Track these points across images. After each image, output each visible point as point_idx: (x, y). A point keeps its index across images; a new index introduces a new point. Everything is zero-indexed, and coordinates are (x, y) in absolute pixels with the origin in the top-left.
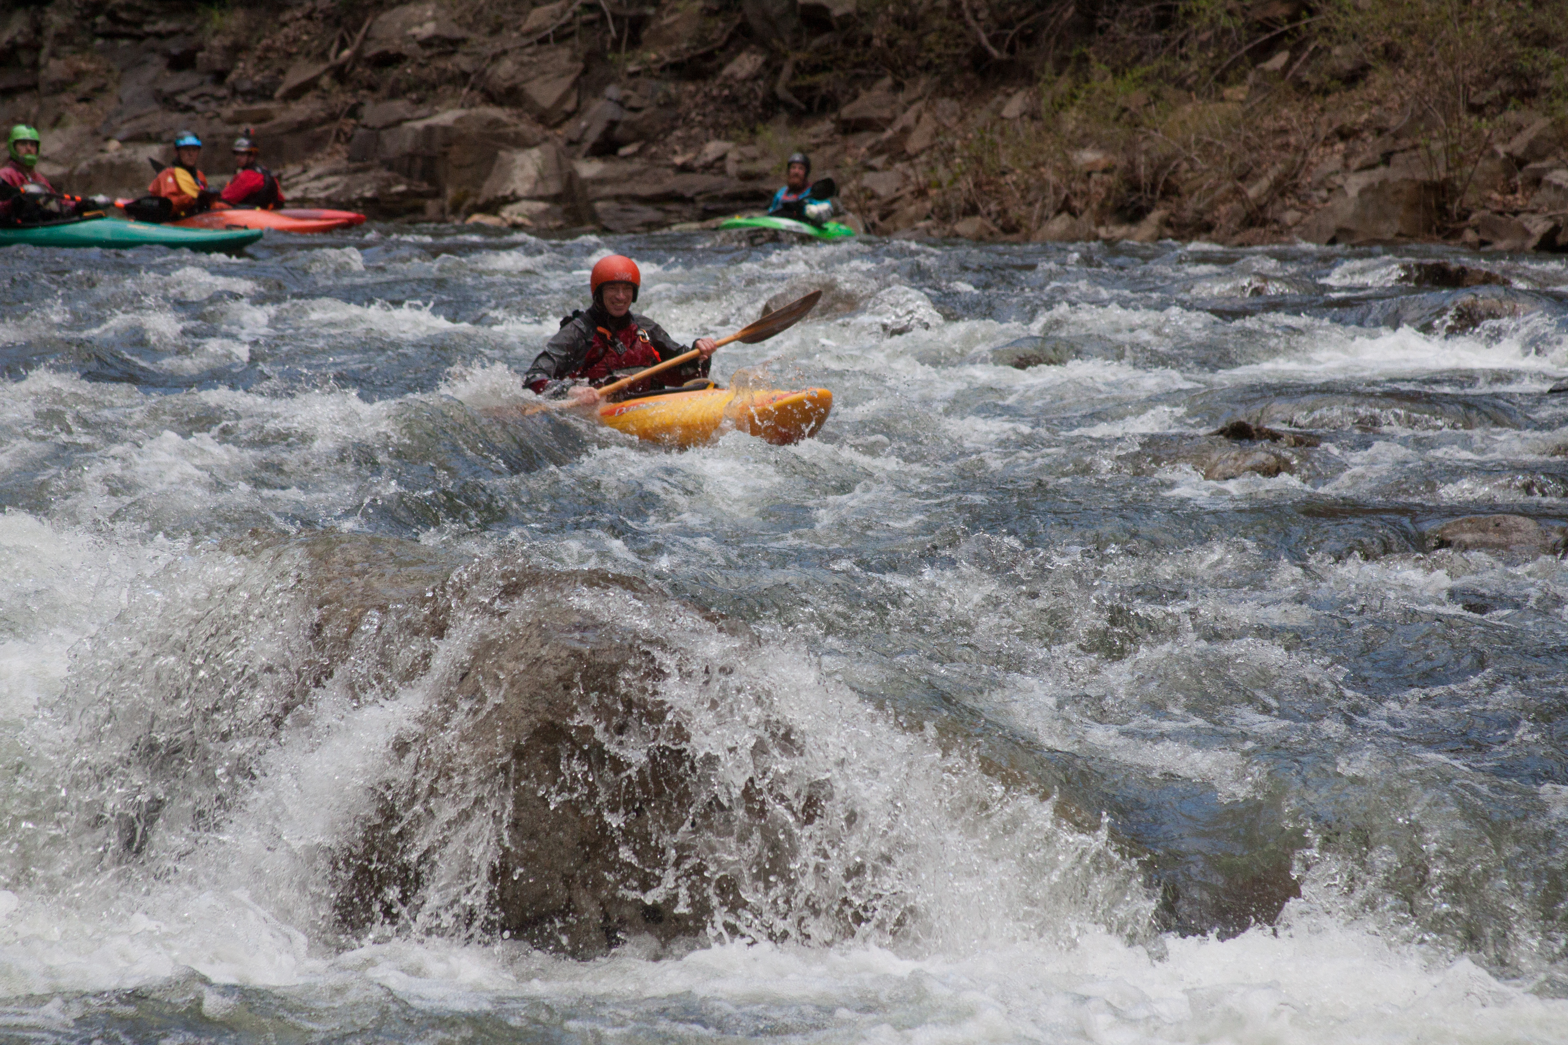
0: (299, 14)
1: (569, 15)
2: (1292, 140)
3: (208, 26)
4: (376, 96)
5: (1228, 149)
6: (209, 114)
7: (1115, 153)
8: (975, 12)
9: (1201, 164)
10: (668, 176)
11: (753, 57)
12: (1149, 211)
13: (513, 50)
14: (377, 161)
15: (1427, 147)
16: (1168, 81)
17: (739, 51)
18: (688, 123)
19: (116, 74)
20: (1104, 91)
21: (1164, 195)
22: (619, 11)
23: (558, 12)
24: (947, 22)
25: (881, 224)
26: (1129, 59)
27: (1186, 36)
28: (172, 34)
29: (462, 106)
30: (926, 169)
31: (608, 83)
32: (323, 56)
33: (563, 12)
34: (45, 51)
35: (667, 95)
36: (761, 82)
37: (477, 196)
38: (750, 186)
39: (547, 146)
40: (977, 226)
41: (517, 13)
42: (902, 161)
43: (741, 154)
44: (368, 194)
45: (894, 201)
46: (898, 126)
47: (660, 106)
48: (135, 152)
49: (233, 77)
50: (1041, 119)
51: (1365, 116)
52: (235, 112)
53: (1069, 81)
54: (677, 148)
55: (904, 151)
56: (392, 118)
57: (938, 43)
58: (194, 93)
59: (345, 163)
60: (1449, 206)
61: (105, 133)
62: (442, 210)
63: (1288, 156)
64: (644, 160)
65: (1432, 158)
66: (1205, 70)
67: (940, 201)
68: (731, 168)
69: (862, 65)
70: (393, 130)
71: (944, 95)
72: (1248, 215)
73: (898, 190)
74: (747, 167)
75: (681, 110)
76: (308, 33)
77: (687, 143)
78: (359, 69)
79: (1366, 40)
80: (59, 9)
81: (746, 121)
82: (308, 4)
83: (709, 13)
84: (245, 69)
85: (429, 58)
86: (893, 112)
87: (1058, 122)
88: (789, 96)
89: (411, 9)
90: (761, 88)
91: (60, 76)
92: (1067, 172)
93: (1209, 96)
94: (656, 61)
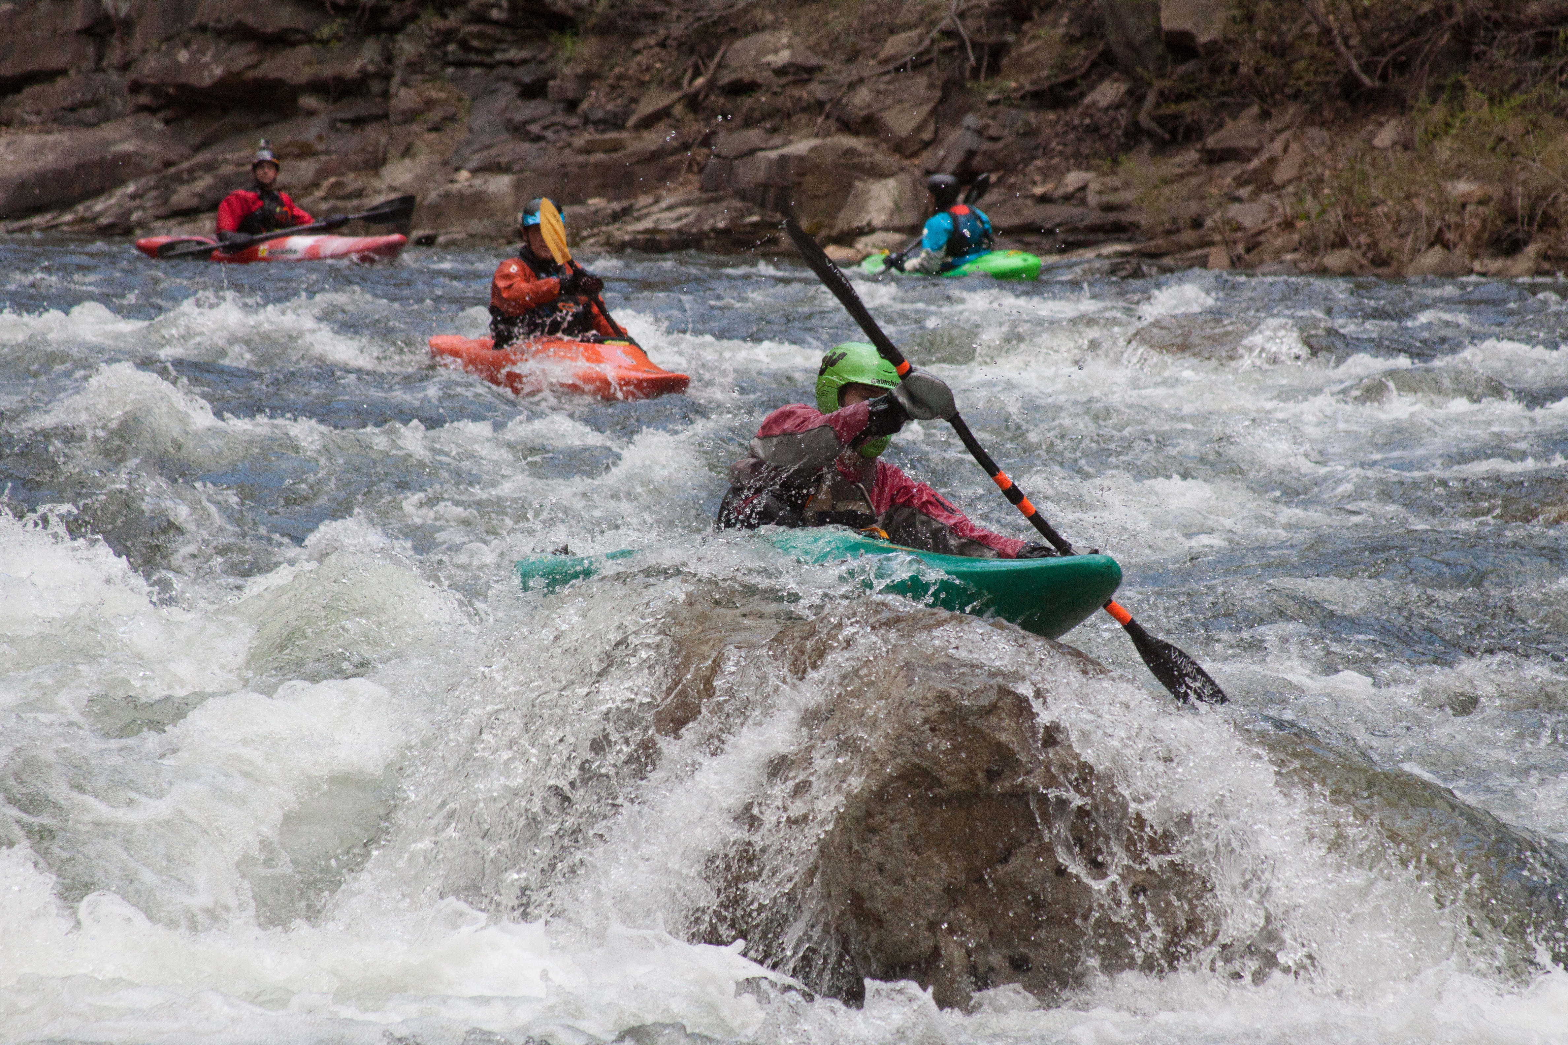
0: (652, 42)
1: (927, 42)
3: (560, 53)
4: (730, 124)
6: (560, 144)
7: (1491, 183)
8: (1346, 39)
10: (1027, 207)
11: (1115, 85)
12: (1526, 243)
13: (869, 77)
14: (729, 192)
16: (1548, 109)
17: (1101, 79)
18: (1048, 152)
19: (467, 103)
20: (1480, 120)
21: (1541, 227)
22: (979, 38)
23: (916, 39)
24: (1316, 49)
25: (1247, 257)
26: (1506, 87)
27: (1566, 63)
28: (524, 62)
29: (817, 136)
30: (1293, 199)
31: (966, 112)
32: (676, 84)
33: (921, 39)
34: (396, 80)
35: (1027, 124)
36: (1124, 111)
37: (831, 226)
38: (1112, 217)
39: (904, 177)
40: (1346, 259)
41: (874, 40)
42: (1268, 191)
43: (1103, 184)
44: (721, 225)
45: (1260, 233)
46: (1264, 156)
47: (1019, 135)
48: (486, 182)
49: (584, 106)
50: (1414, 149)
52: (587, 142)
53: (1444, 109)
54: (1037, 178)
55: (1271, 182)
56: (746, 147)
57: (1307, 70)
58: (545, 122)
59: (697, 194)
61: (455, 163)
64: (1003, 190)
67: (1309, 233)
68: (1092, 199)
69: (1228, 93)
70: (747, 160)
71: (1313, 124)
73: (1264, 222)
74: (1109, 198)
75: (1041, 139)
76: (661, 61)
77: (1047, 173)
78: (712, 98)
80: (411, 37)
81: (1108, 150)
82: (662, 32)
83: (1071, 40)
84: (597, 97)
85: (784, 86)
86: (1260, 141)
87: (1432, 152)
88: (1152, 125)
89: (766, 37)
90: (1123, 117)
91: (411, 105)
92: (1441, 204)
94: (1016, 90)
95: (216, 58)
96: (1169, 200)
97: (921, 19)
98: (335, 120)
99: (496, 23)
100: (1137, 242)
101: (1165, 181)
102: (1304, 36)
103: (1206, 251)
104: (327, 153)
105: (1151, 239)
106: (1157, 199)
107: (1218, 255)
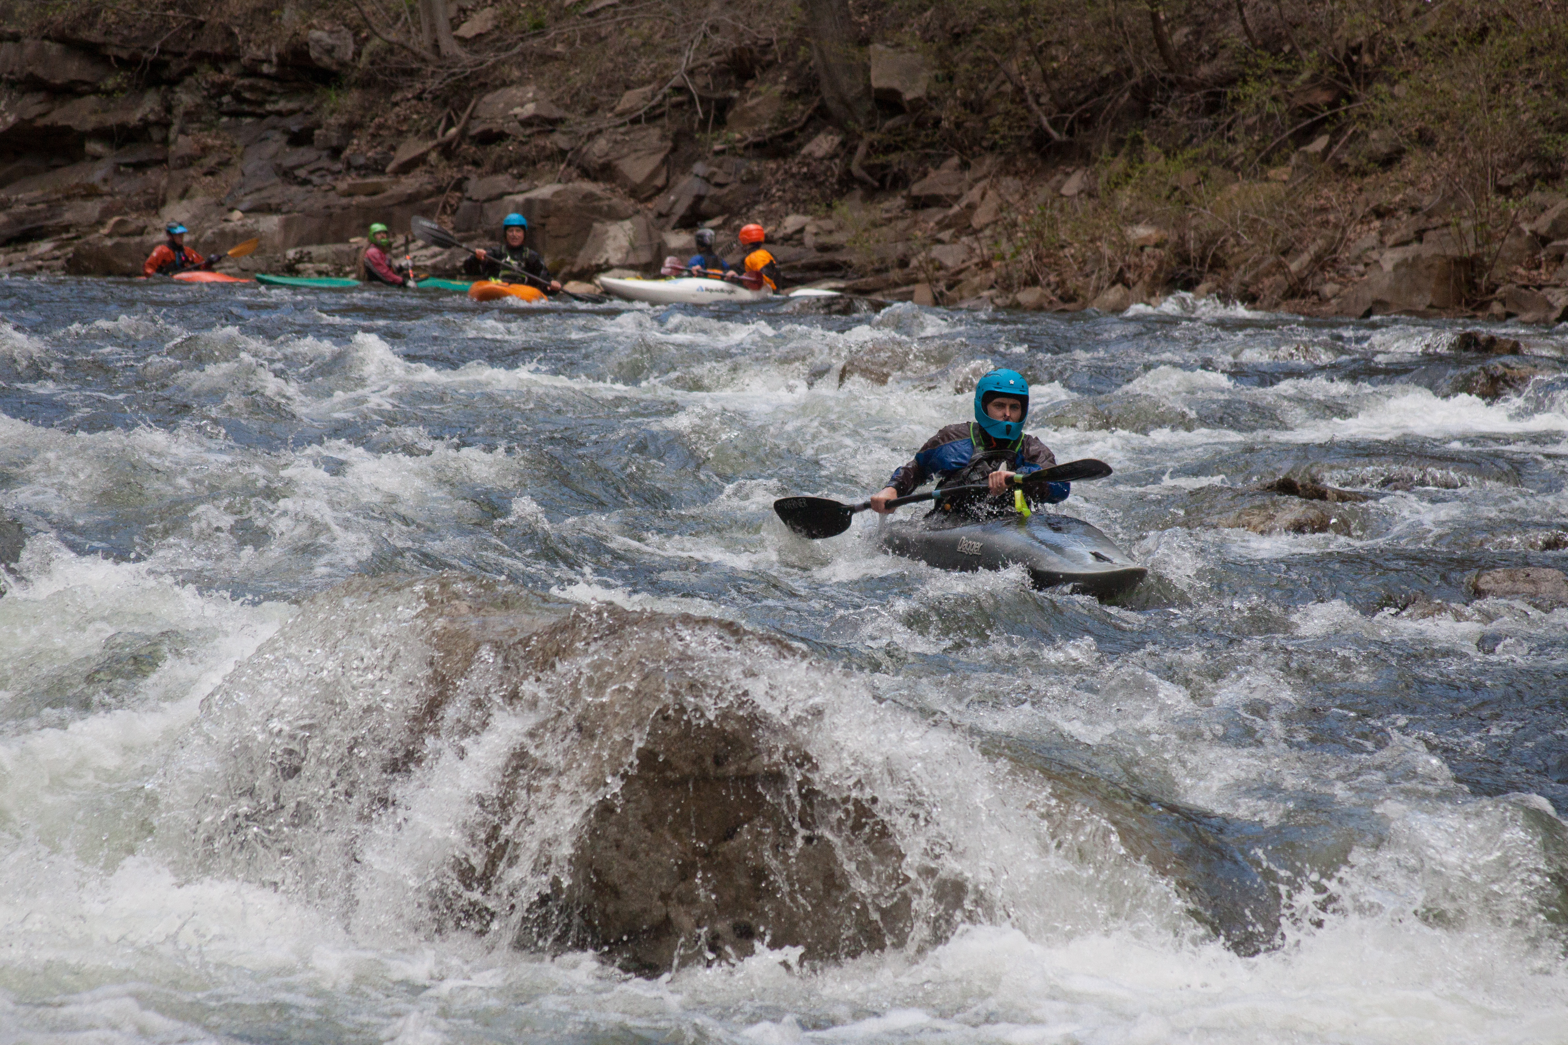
0: (409, 95)
1: (659, 97)
2: (1332, 217)
3: (325, 105)
4: (480, 171)
5: (1272, 225)
6: (325, 188)
7: (1166, 229)
8: (1037, 97)
9: (1246, 240)
11: (830, 137)
12: (1198, 283)
13: (607, 129)
14: (480, 231)
15: (1458, 225)
16: (1216, 162)
17: (817, 132)
18: (769, 198)
19: (240, 150)
20: (1156, 171)
21: (1212, 268)
22: (706, 94)
23: (649, 94)
24: (1010, 106)
25: (948, 294)
26: (1180, 142)
27: (1234, 121)
28: (292, 113)
29: (559, 181)
30: (990, 242)
31: (695, 161)
32: (432, 134)
33: (654, 96)
34: (175, 128)
35: (750, 172)
36: (837, 161)
37: (572, 264)
38: (827, 257)
39: (639, 219)
40: (1037, 296)
41: (612, 95)
42: (967, 235)
43: (819, 227)
45: (960, 271)
46: (964, 203)
47: (743, 182)
48: (257, 222)
49: (348, 152)
50: (1098, 197)
51: (1399, 197)
52: (350, 186)
53: (1124, 161)
55: (970, 226)
56: (495, 192)
57: (1002, 125)
58: (311, 167)
60: (1477, 280)
61: (229, 204)
63: (1328, 232)
64: (728, 232)
65: (1462, 236)
66: (1252, 151)
67: (1004, 272)
68: (809, 240)
69: (931, 145)
70: (495, 203)
71: (1008, 173)
72: (1290, 287)
73: (964, 261)
74: (825, 239)
75: (763, 186)
76: (418, 113)
77: (768, 217)
78: (464, 146)
79: (1401, 126)
80: (188, 89)
81: (823, 196)
82: (418, 86)
83: (790, 96)
84: (359, 145)
85: (529, 136)
86: (960, 189)
87: (1113, 200)
88: (863, 174)
89: (513, 91)
90: (837, 166)
91: (188, 151)
92: (1122, 246)
93: (1255, 176)
94: (740, 141)
95: (9, 107)
96: (878, 241)
97: (655, 76)
98: (119, 164)
99: (267, 76)
100: (851, 279)
101: (875, 225)
102: (1000, 94)
103: (911, 288)
104: (111, 194)
105: (862, 276)
106: (867, 241)
107: (922, 291)
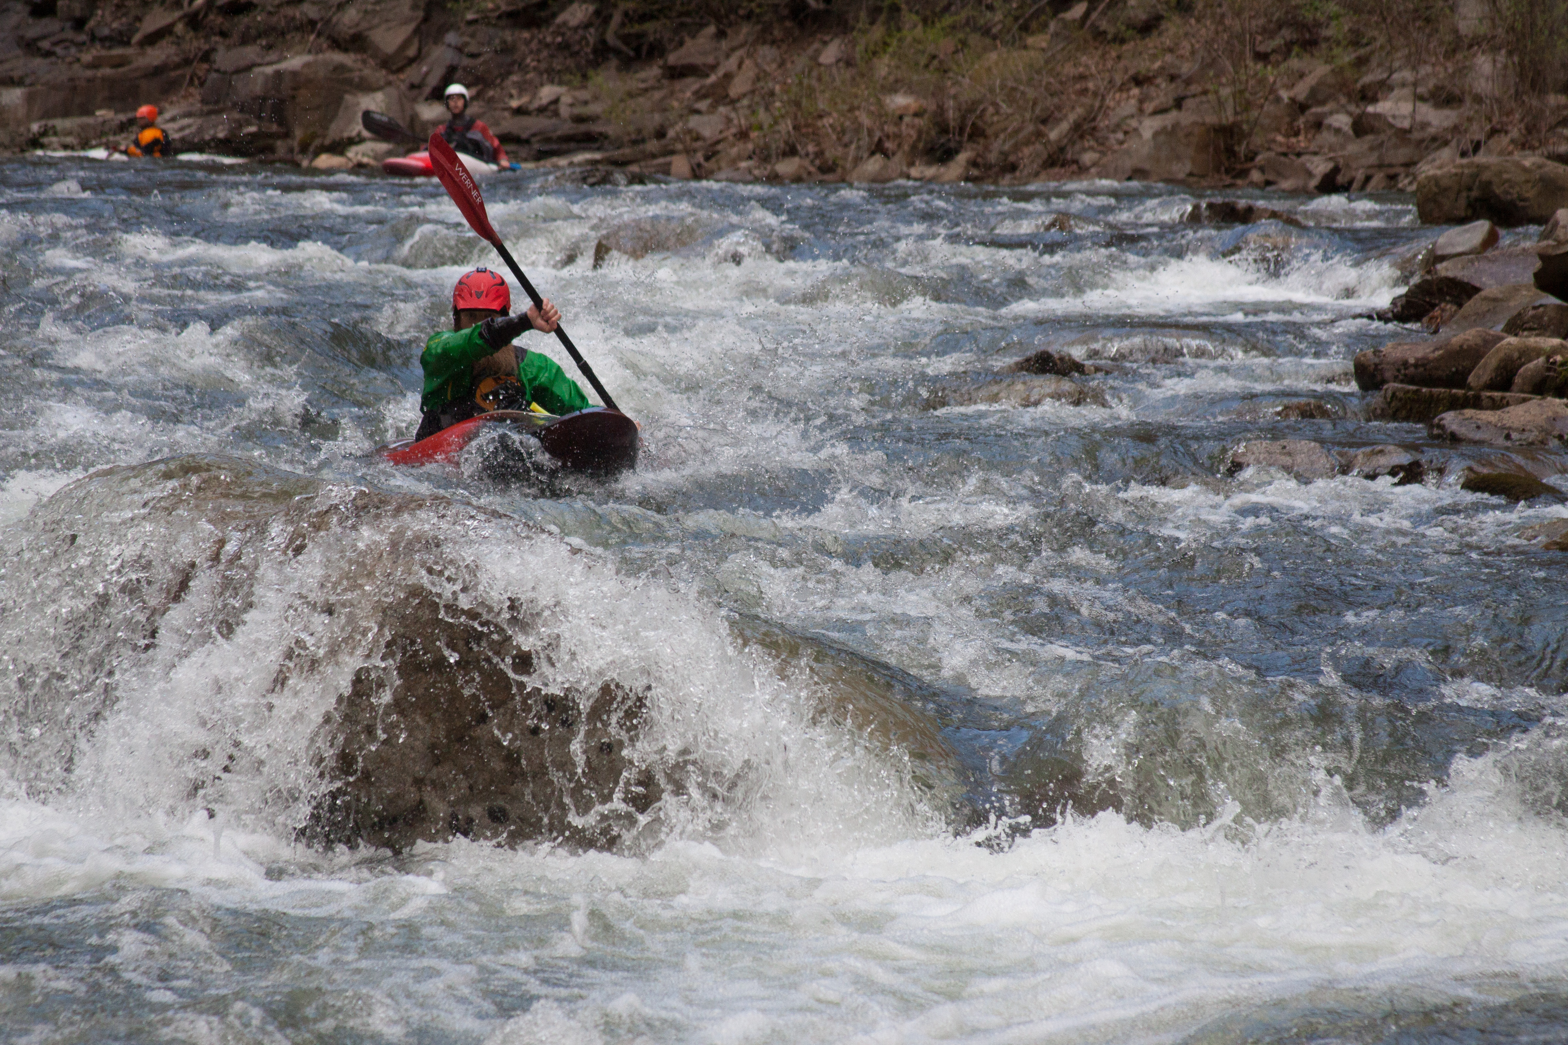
2: (1091, 85)
4: (227, 42)
5: (1031, 93)
6: (69, 59)
7: (925, 98)
9: (1004, 108)
10: (505, 118)
11: (584, 6)
12: (957, 152)
14: (229, 104)
15: (1216, 92)
16: (975, 29)
17: (571, 1)
18: (523, 68)
20: (914, 39)
21: (971, 137)
25: (706, 164)
26: (938, 9)
29: (310, 52)
30: (747, 112)
31: (447, 31)
32: (178, 4)
35: (504, 42)
36: (592, 30)
37: (324, 136)
38: (583, 128)
39: (390, 90)
40: (796, 166)
42: (725, 105)
43: (575, 98)
44: (221, 135)
45: (718, 142)
46: (721, 72)
47: (497, 52)
49: (92, 23)
50: (855, 65)
51: (1157, 65)
52: (94, 58)
53: (882, 29)
54: (514, 92)
55: (727, 96)
56: (242, 63)
58: (54, 39)
59: (198, 106)
60: (1236, 148)
62: (291, 150)
63: (1087, 100)
64: (482, 103)
65: (1221, 103)
66: (1010, 19)
67: (762, 143)
68: (564, 111)
69: (687, 14)
70: (244, 74)
71: (764, 42)
72: (1050, 156)
73: (721, 132)
74: (579, 110)
75: (517, 56)
77: (522, 87)
78: (211, 17)
81: (579, 67)
84: (103, 16)
85: (278, 6)
86: (716, 58)
87: (871, 69)
88: (619, 44)
90: (592, 36)
92: (881, 116)
93: (1013, 44)
94: (493, 10)
96: (634, 112)
100: (606, 150)
101: (631, 95)
103: (668, 159)
105: (618, 148)
106: (624, 111)
107: (680, 164)
